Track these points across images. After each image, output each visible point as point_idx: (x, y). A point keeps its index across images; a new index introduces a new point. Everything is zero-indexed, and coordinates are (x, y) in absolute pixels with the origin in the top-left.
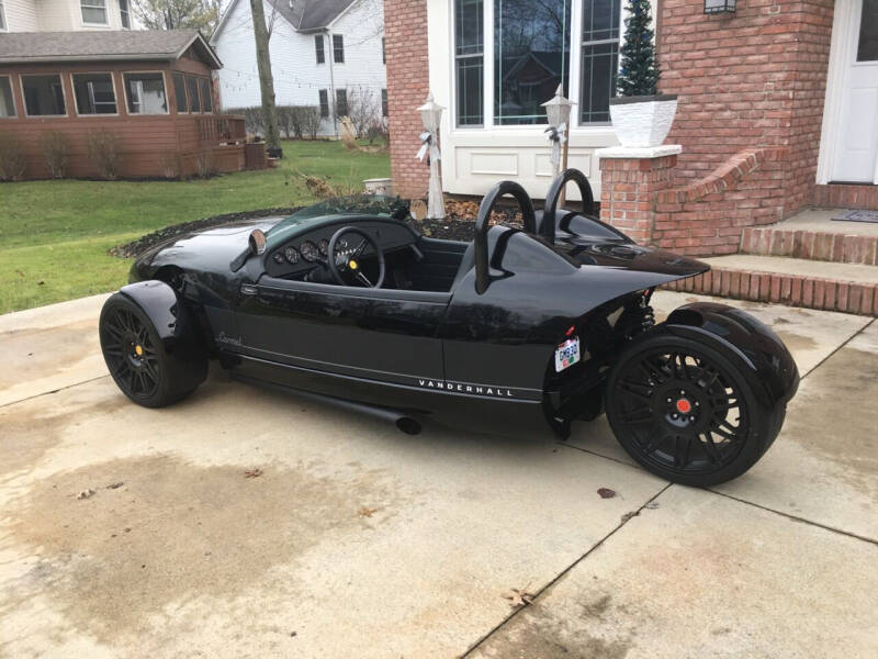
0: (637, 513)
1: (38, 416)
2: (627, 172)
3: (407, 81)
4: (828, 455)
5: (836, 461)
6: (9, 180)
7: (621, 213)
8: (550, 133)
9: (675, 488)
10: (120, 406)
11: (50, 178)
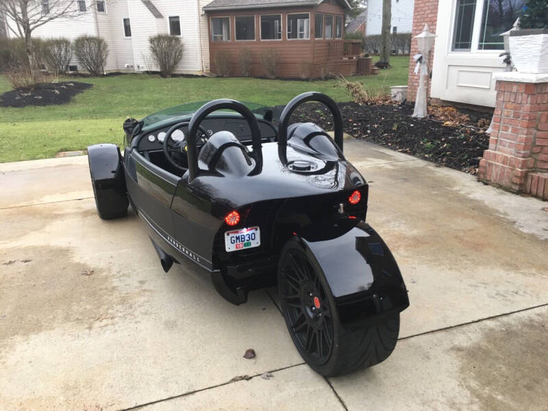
0: (251, 378)
1: (54, 212)
2: (516, 94)
3: (426, 16)
4: (474, 384)
5: (473, 392)
6: (222, 77)
7: (508, 128)
8: (505, 57)
9: (306, 367)
10: (93, 214)
11: (242, 76)
